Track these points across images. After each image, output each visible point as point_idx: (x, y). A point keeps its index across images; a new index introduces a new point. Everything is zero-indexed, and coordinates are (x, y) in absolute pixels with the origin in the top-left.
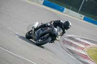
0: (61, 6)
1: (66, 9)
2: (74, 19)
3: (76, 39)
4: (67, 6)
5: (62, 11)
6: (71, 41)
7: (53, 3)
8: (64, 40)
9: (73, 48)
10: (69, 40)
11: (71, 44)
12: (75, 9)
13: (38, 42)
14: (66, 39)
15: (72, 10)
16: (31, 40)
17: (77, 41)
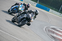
0: (48, 8)
1: (51, 10)
2: (56, 16)
3: (57, 29)
4: (52, 8)
5: (48, 11)
6: (54, 31)
8: (49, 30)
9: (55, 35)
10: (52, 30)
11: (53, 33)
12: (57, 10)
13: (20, 24)
14: (50, 29)
15: (55, 10)
16: (15, 23)
17: (58, 31)
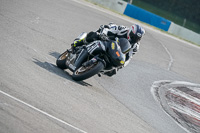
0: (163, 19)
1: (173, 26)
3: (196, 90)
5: (165, 28)
6: (184, 95)
7: (147, 12)
8: (169, 92)
9: (188, 111)
10: (179, 93)
11: (183, 102)
12: (194, 25)
14: (173, 91)
17: (197, 95)
